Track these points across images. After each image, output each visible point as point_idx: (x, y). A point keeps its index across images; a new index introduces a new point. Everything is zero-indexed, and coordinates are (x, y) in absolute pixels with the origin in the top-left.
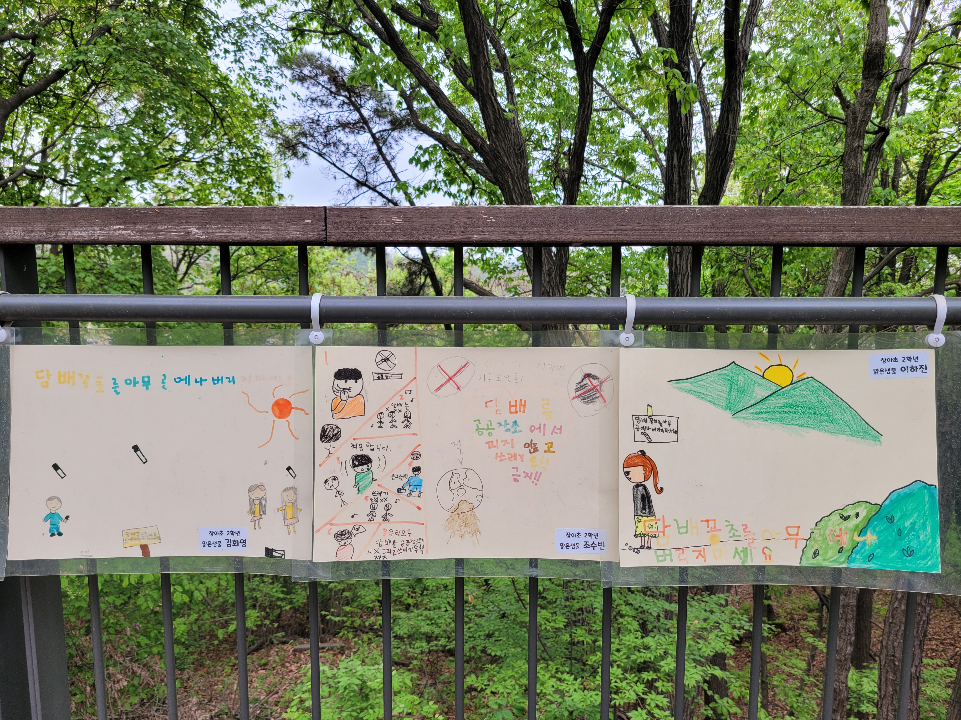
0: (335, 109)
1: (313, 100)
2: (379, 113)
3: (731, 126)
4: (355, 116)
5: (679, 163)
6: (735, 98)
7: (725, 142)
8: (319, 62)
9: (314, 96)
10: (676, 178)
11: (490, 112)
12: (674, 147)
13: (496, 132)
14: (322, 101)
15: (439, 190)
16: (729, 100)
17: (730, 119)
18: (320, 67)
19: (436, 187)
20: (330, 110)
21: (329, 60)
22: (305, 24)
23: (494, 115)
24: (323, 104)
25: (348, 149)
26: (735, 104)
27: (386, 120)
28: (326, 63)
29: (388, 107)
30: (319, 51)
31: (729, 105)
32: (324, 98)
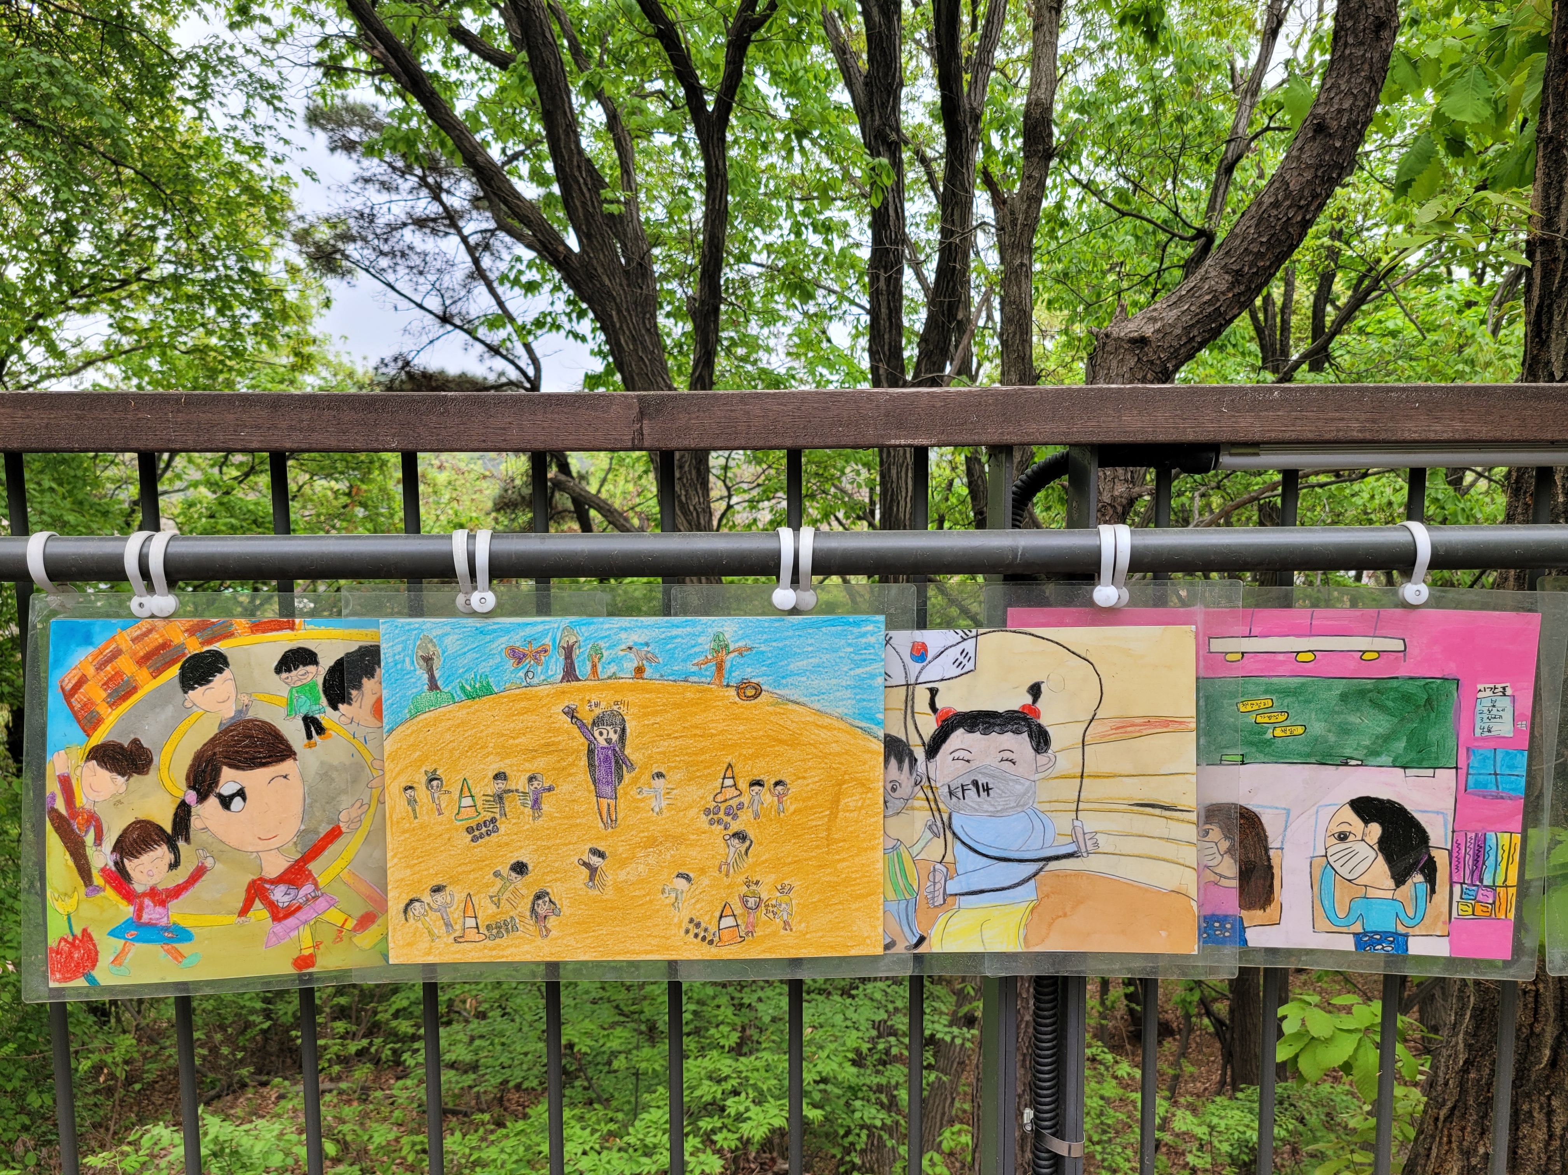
0: (404, 195)
1: (367, 181)
8: (374, 119)
9: (367, 174)
13: (589, 238)
14: (383, 183)
20: (394, 197)
22: (343, 57)
24: (386, 186)
32: (385, 178)
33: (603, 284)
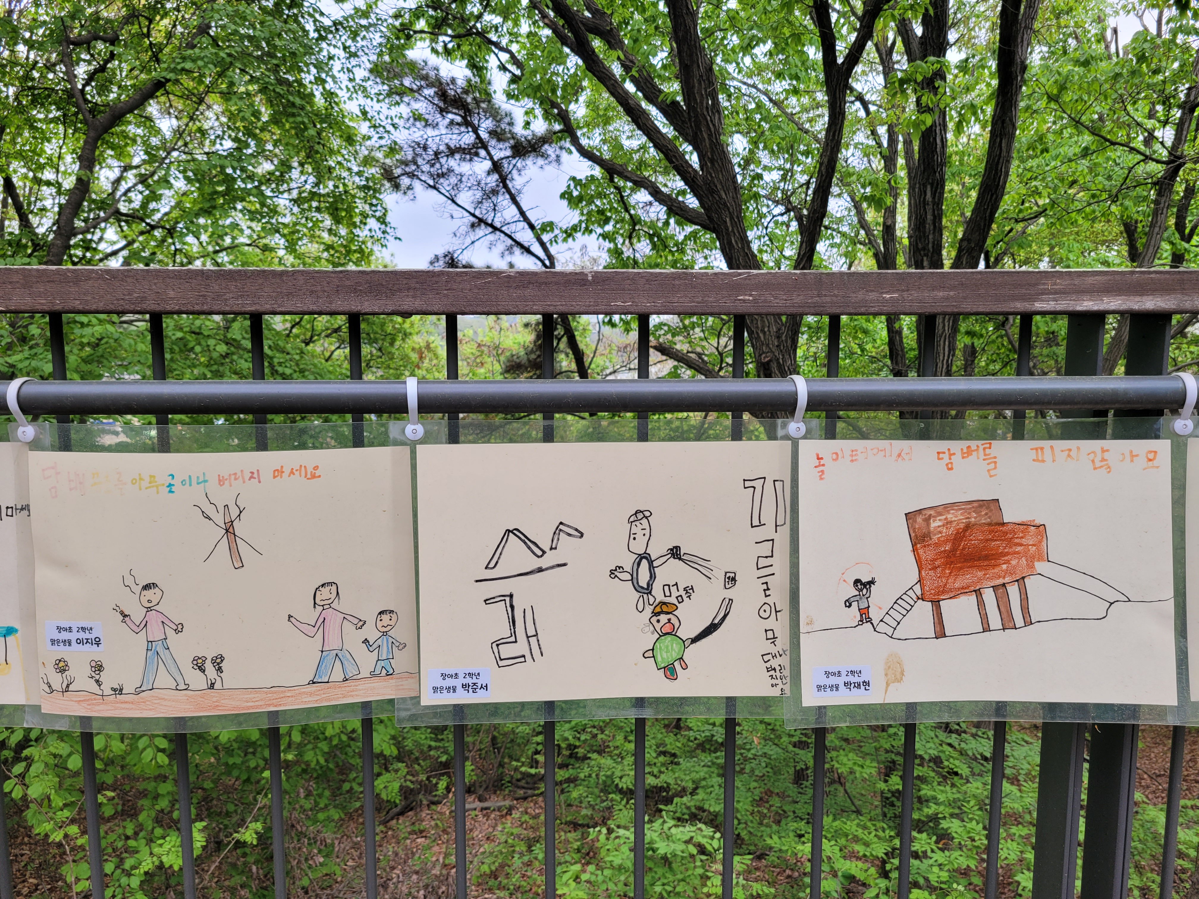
0: (444, 130)
2: (497, 135)
3: (1004, 153)
4: (469, 138)
5: (934, 198)
6: (1011, 120)
7: (996, 173)
8: (424, 72)
10: (929, 217)
11: (706, 136)
12: (928, 179)
13: (712, 161)
15: (591, 232)
16: (1003, 122)
17: (1003, 145)
18: (426, 78)
19: (587, 229)
20: (437, 132)
21: (437, 69)
23: (710, 139)
24: (429, 124)
25: (461, 181)
26: (1011, 127)
27: (507, 144)
28: (432, 74)
29: (508, 128)
30: (424, 58)
31: (1003, 127)
32: (430, 117)
33: (720, 198)
